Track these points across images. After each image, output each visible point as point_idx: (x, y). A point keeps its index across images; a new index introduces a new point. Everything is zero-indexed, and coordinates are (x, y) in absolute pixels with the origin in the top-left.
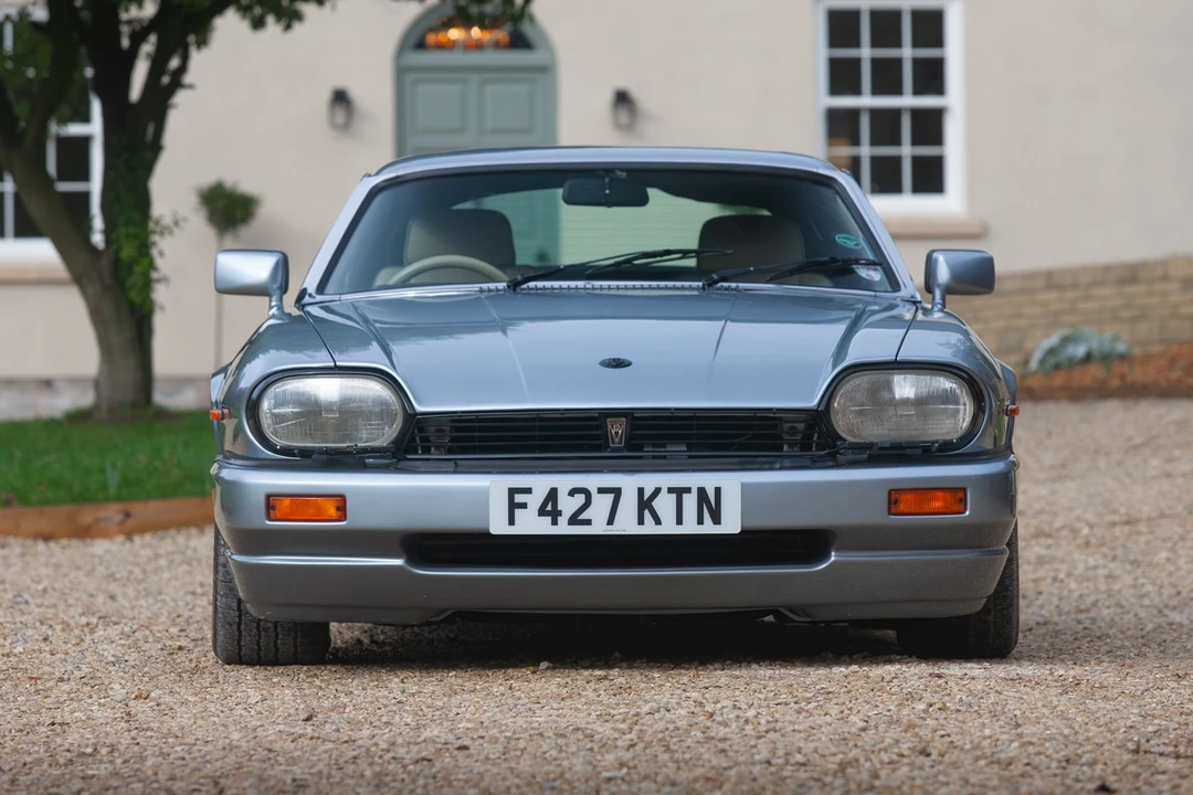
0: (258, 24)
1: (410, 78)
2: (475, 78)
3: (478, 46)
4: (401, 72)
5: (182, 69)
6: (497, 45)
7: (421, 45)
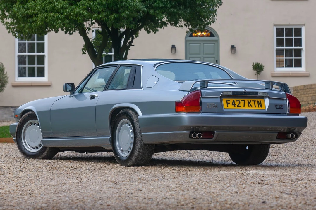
0: (149, 32)
1: (188, 43)
2: (202, 43)
3: (203, 36)
4: (186, 41)
5: (132, 42)
6: (207, 36)
7: (191, 36)
